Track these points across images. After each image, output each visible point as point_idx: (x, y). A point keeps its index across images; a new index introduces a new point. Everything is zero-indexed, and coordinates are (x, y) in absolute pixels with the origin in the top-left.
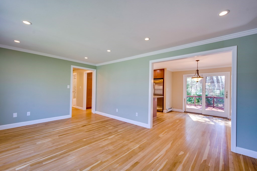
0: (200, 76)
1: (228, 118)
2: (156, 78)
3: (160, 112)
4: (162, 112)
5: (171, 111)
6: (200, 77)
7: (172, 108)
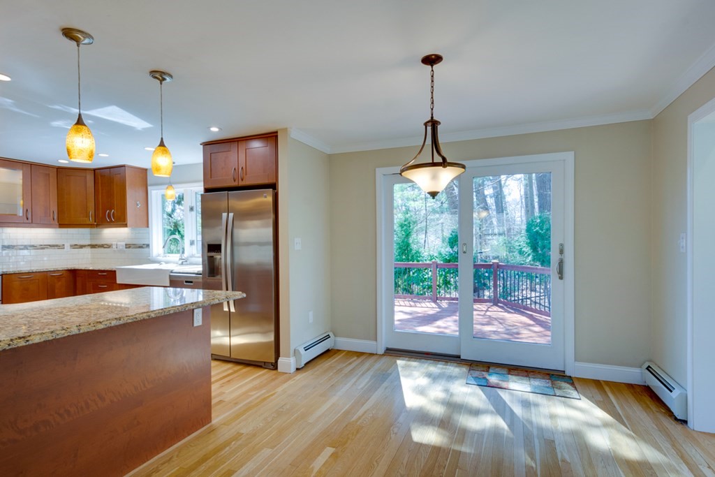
0: (444, 159)
1: (568, 373)
2: (241, 183)
3: (261, 367)
4: (275, 366)
5: (327, 353)
6: (444, 163)
7: (328, 337)
